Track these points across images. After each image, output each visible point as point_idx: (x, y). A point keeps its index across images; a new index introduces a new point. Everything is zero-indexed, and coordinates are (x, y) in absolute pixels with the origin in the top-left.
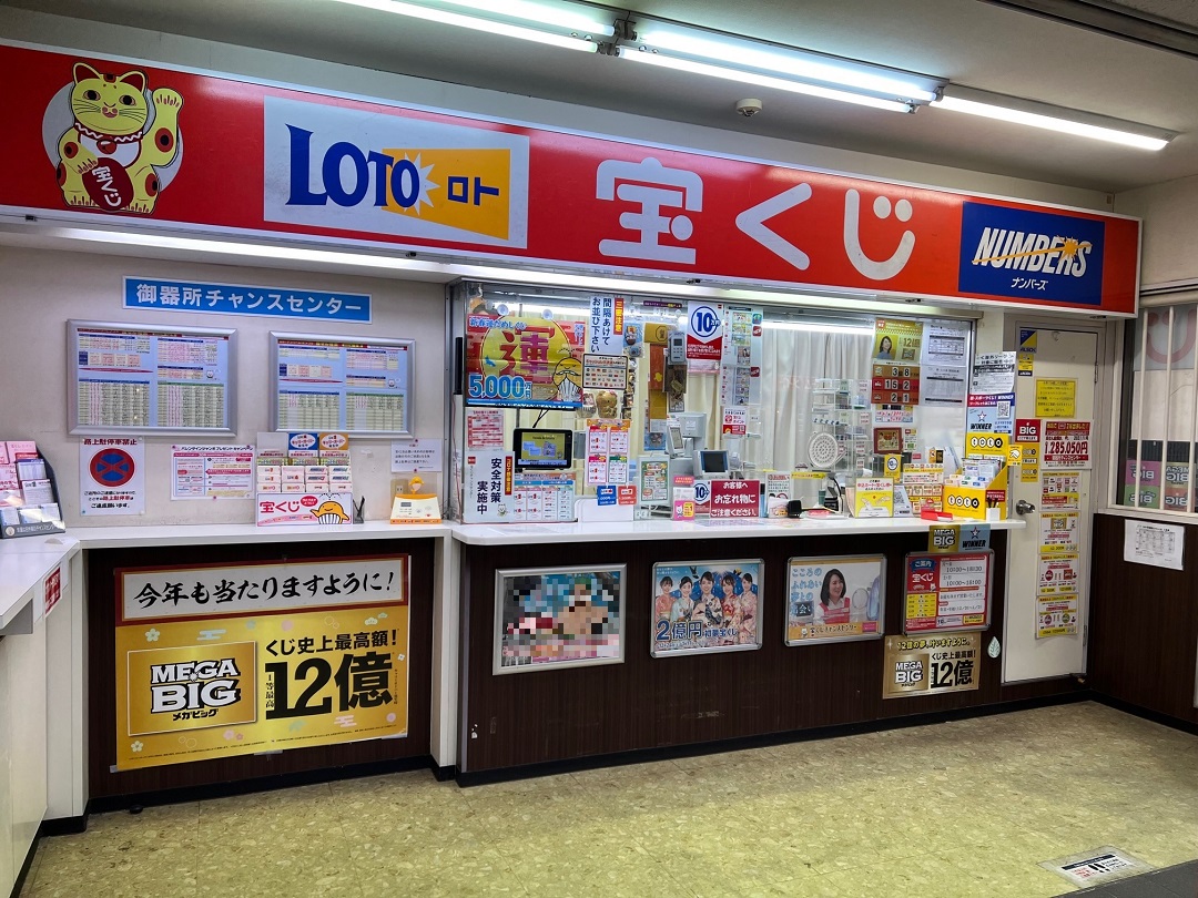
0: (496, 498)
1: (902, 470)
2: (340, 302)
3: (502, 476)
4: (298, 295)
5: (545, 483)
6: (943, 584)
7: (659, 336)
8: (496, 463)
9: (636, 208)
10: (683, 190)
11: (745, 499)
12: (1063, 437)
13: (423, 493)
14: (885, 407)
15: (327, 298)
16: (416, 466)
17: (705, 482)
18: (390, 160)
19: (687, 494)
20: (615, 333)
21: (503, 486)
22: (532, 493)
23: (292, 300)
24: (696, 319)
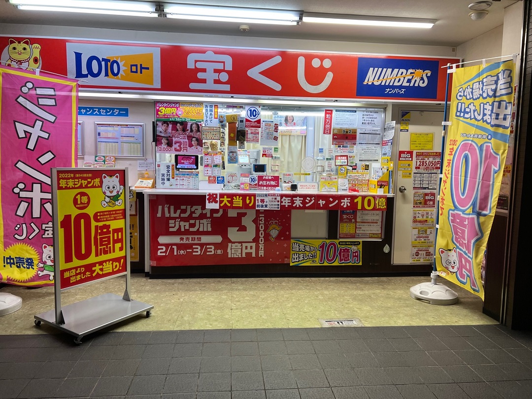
0: (168, 180)
1: (347, 173)
2: (118, 110)
3: (171, 172)
4: (103, 109)
5: (187, 175)
6: (358, 220)
7: (233, 119)
8: (168, 167)
9: (204, 70)
10: (224, 62)
11: (273, 183)
12: (426, 159)
13: (148, 178)
14: (339, 147)
15: (113, 109)
16: (147, 168)
17: (255, 176)
18: (109, 61)
19: (246, 181)
20: (215, 118)
21: (171, 175)
22: (182, 178)
23: (102, 110)
24: (249, 112)
